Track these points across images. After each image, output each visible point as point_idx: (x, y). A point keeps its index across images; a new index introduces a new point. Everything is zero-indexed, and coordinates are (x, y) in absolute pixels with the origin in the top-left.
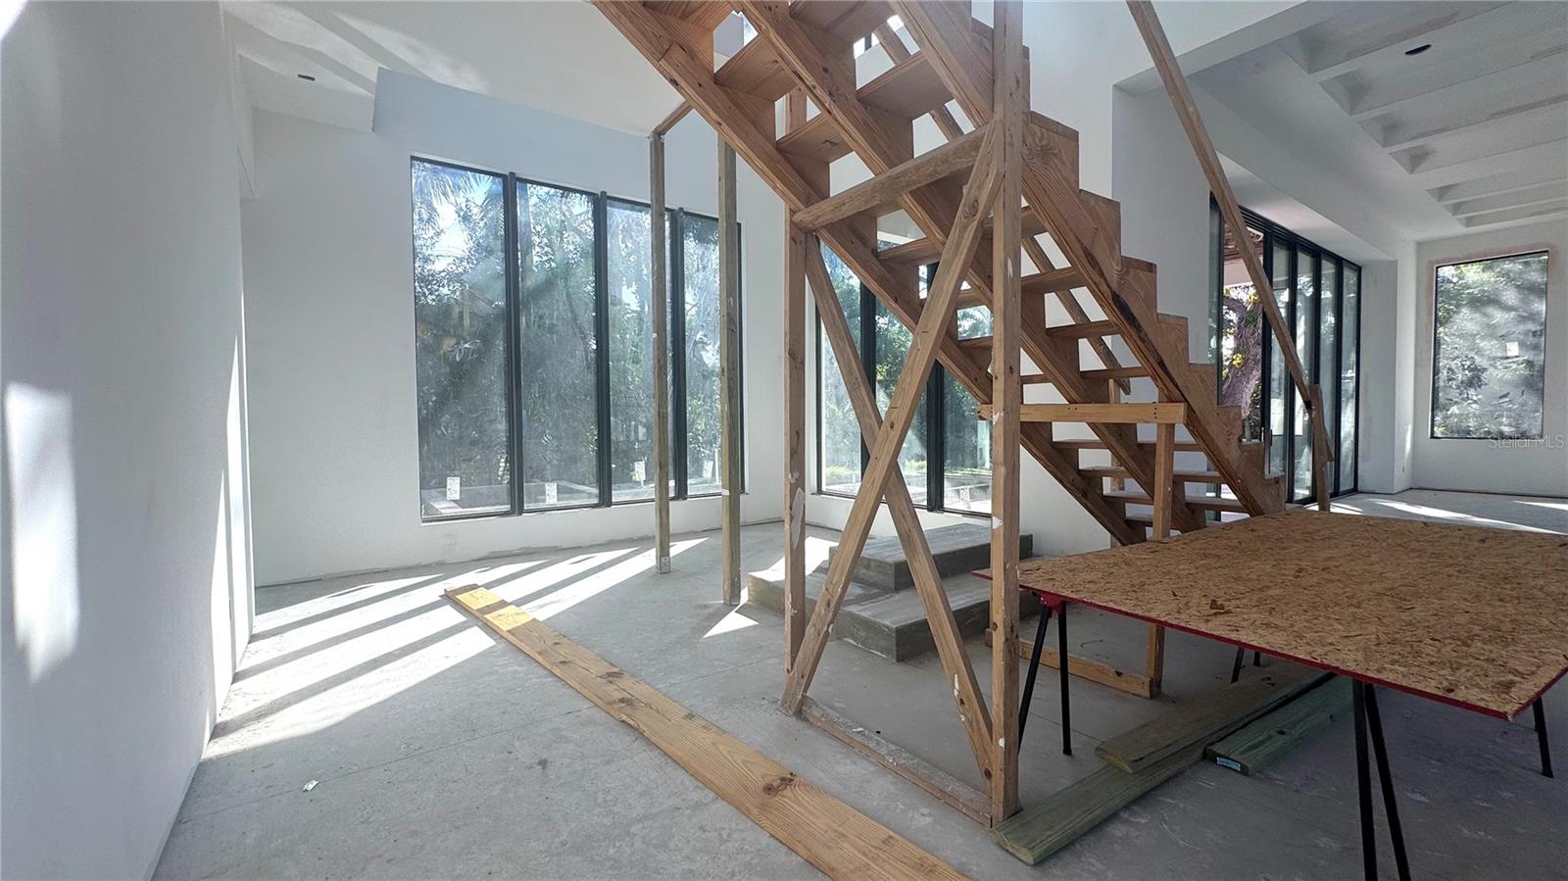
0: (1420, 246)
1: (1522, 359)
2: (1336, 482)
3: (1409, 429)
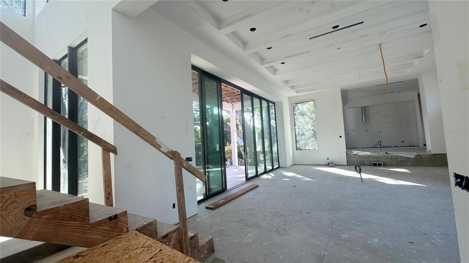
0: (289, 98)
1: (312, 129)
2: (273, 167)
3: (291, 148)
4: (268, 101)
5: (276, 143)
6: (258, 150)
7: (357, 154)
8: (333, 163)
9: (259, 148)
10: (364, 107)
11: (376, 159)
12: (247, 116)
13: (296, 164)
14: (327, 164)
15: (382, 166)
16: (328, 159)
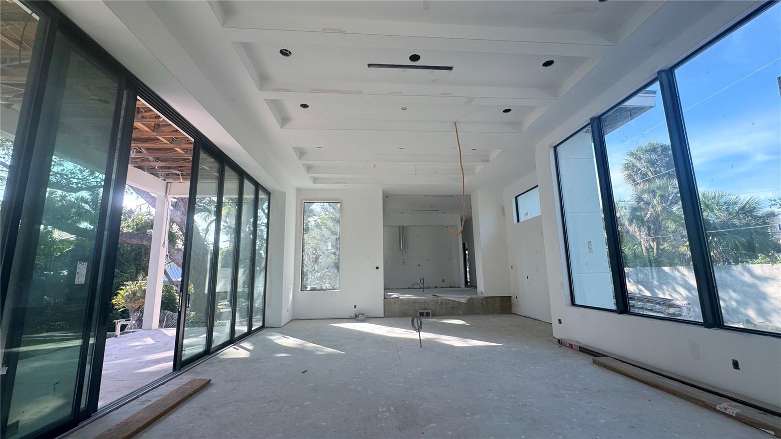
0: (298, 190)
1: (332, 251)
2: (250, 325)
3: (291, 287)
4: (257, 186)
5: (263, 274)
6: (219, 288)
7: (398, 298)
8: (363, 314)
9: (223, 285)
10: (403, 227)
11: (423, 306)
12: (202, 221)
13: (297, 318)
14: (354, 316)
15: (430, 315)
16: (355, 307)
